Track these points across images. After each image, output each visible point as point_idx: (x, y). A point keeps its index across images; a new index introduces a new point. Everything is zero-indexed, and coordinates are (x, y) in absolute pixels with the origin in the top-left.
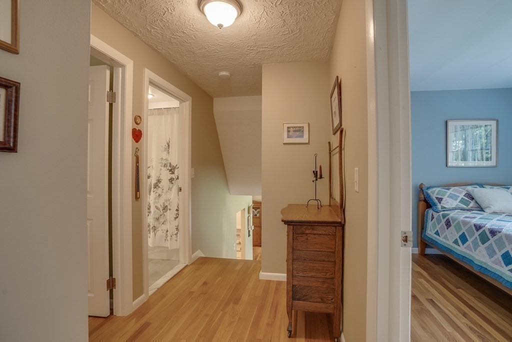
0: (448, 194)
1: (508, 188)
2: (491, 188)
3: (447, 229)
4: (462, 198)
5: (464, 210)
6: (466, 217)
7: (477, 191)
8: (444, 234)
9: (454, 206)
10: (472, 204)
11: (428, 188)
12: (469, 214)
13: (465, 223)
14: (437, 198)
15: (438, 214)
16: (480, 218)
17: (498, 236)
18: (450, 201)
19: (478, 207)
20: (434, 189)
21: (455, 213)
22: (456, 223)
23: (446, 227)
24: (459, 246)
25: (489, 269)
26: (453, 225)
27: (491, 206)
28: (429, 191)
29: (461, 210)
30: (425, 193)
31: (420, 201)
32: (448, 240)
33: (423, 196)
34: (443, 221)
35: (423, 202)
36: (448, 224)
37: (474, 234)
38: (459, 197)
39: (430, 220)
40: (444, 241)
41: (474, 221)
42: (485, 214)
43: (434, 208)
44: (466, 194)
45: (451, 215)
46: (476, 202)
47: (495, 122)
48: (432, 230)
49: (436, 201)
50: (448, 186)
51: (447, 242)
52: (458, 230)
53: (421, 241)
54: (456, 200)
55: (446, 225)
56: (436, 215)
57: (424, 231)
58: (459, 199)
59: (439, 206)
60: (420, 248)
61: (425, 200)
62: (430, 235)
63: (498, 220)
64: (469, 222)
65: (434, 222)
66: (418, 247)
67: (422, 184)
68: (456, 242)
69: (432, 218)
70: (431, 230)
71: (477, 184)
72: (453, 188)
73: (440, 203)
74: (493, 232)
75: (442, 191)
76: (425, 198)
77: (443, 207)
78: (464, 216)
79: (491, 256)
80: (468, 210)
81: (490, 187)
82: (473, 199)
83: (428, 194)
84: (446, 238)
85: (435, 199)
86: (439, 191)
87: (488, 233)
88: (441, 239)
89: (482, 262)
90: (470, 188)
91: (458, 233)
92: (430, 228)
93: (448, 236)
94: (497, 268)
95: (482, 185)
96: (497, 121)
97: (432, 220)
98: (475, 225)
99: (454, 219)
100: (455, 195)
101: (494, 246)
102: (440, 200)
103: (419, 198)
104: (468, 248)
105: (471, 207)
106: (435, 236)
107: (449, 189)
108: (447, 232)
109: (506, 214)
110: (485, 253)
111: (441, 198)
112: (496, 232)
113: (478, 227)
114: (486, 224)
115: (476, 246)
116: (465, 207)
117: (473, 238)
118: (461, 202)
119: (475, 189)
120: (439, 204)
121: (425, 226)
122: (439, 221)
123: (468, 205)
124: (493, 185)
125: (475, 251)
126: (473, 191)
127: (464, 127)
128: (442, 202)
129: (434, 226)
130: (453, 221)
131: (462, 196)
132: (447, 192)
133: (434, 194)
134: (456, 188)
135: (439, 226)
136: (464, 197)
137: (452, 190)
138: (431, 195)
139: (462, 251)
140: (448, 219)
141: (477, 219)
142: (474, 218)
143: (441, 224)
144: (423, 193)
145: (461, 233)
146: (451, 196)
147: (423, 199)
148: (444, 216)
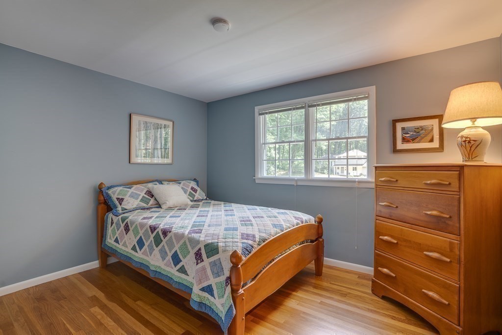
0: (129, 193)
1: (180, 183)
2: (168, 184)
3: (126, 234)
4: (143, 197)
5: (143, 209)
6: (144, 218)
7: (156, 188)
8: (124, 241)
9: (135, 206)
10: (152, 201)
11: (109, 188)
12: (147, 214)
13: (142, 226)
14: (118, 199)
15: (118, 218)
16: (157, 217)
17: (169, 235)
18: (132, 200)
19: (157, 204)
20: (116, 188)
21: (135, 214)
22: (134, 226)
23: (124, 232)
24: (137, 252)
25: (163, 272)
26: (131, 229)
27: (167, 202)
28: (110, 192)
29: (142, 209)
30: (104, 194)
31: (100, 203)
32: (127, 247)
33: (102, 198)
34: (122, 226)
35: (103, 205)
36: (127, 229)
37: (149, 237)
38: (140, 195)
39: (110, 226)
40: (124, 248)
41: (151, 222)
42: (162, 210)
43: (114, 211)
44: (146, 192)
45: (130, 218)
46: (155, 199)
47: (172, 123)
48: (112, 237)
49: (117, 202)
50: (129, 185)
51: (127, 250)
52: (136, 234)
53: (102, 252)
54: (137, 199)
55: (125, 230)
56: (115, 219)
57: (104, 239)
58: (140, 197)
59: (119, 209)
60: (100, 260)
61: (106, 202)
62: (110, 243)
63: (171, 217)
64: (146, 224)
65: (114, 228)
66: (99, 260)
67: (102, 183)
68: (134, 249)
69: (111, 222)
70: (110, 238)
71: (157, 181)
72: (135, 186)
73: (121, 204)
74: (165, 233)
75: (124, 190)
76: (105, 200)
77: (123, 209)
78: (142, 217)
79: (163, 258)
80: (148, 209)
81: (168, 182)
82: (153, 196)
83: (108, 195)
84: (125, 245)
85: (115, 200)
86: (121, 190)
87: (161, 233)
88: (120, 247)
89: (157, 267)
90: (150, 185)
91: (135, 238)
92: (110, 235)
93: (127, 243)
94: (168, 270)
95: (161, 182)
96: (173, 123)
97: (112, 225)
98: (150, 227)
99: (132, 223)
100: (136, 194)
101: (166, 247)
102: (121, 200)
103: (99, 200)
104: (144, 253)
105: (151, 205)
106: (115, 244)
107: (130, 188)
108: (126, 237)
109: (178, 208)
110: (159, 256)
111: (122, 199)
112: (168, 232)
113: (153, 229)
114: (160, 224)
115: (151, 250)
116: (145, 205)
117: (149, 241)
118: (142, 200)
119: (155, 186)
120: (119, 206)
121: (104, 234)
122: (118, 227)
123: (147, 203)
124: (170, 181)
125: (150, 256)
126: (153, 188)
127: (147, 124)
128: (123, 203)
129: (114, 233)
130: (131, 225)
131: (143, 194)
132: (128, 191)
133: (115, 194)
134: (138, 186)
135: (119, 231)
136: (145, 196)
137: (134, 189)
138: (112, 195)
139: (139, 258)
140: (127, 223)
141: (154, 218)
142: (151, 218)
143: (120, 229)
144: (103, 195)
145: (138, 238)
146: (132, 196)
147: (103, 201)
148: (123, 220)
